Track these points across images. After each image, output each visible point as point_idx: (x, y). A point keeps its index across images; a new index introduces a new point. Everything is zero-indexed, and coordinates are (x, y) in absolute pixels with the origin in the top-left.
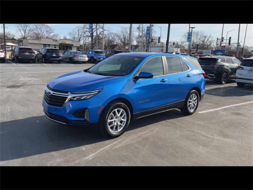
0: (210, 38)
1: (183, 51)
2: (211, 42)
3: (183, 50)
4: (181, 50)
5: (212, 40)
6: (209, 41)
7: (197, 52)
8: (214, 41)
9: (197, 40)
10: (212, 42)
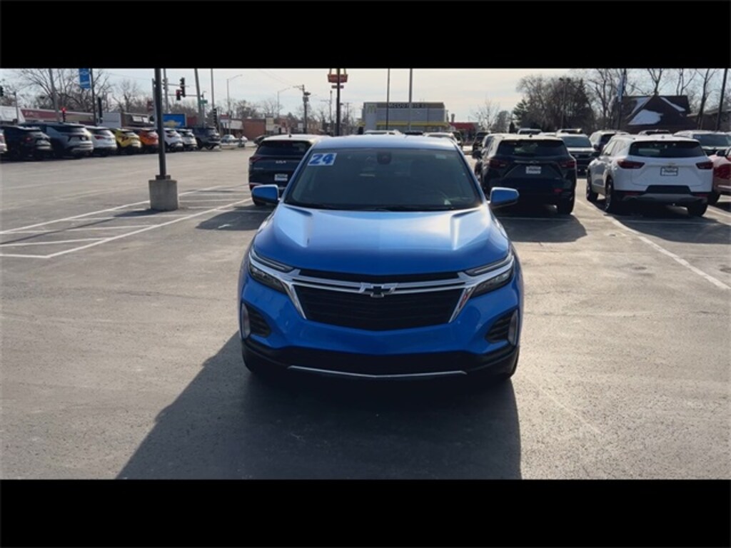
0: (100, 78)
1: (31, 116)
2: (107, 88)
3: (31, 113)
4: (26, 114)
5: (108, 83)
6: (99, 85)
7: (102, 118)
8: (113, 87)
9: (62, 82)
10: (109, 90)
